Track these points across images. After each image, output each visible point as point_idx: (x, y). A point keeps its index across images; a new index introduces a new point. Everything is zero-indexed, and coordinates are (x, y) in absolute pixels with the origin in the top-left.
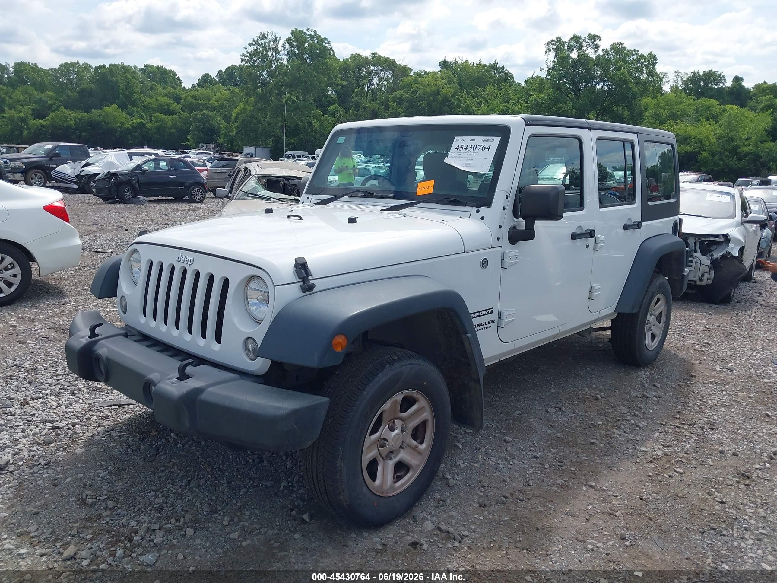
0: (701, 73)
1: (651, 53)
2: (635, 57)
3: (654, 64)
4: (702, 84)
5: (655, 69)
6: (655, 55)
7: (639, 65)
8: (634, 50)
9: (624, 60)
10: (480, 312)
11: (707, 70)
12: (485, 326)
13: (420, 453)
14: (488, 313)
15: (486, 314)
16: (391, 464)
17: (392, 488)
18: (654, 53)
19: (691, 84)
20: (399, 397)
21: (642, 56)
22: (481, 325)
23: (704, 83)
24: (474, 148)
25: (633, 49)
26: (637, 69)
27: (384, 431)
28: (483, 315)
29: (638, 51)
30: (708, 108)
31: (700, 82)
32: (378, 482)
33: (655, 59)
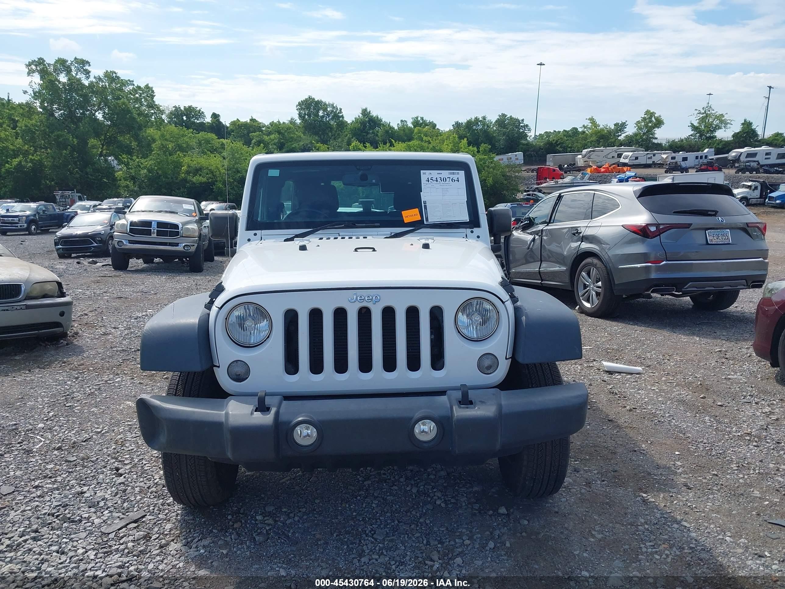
0: (182, 108)
1: (147, 85)
2: (131, 87)
3: (153, 96)
4: (185, 118)
5: (154, 102)
6: (152, 88)
7: (137, 95)
8: (129, 80)
9: (121, 90)
11: (187, 106)
18: (150, 85)
19: (174, 118)
21: (139, 87)
23: (186, 118)
24: (445, 180)
25: (127, 79)
26: (137, 100)
29: (133, 81)
31: (182, 116)
33: (153, 92)
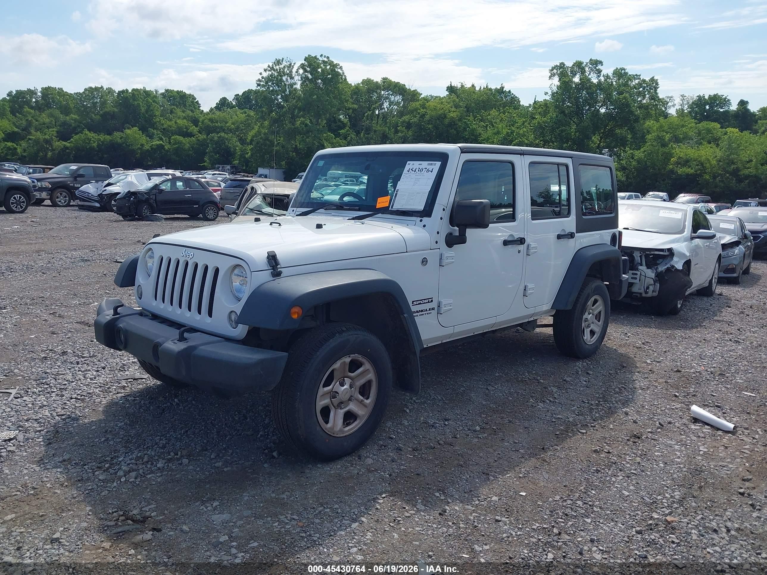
0: (707, 97)
1: (653, 78)
2: (637, 81)
3: (656, 88)
4: (707, 107)
5: (657, 94)
6: (657, 80)
7: (641, 89)
8: (636, 75)
9: (626, 85)
10: (421, 300)
11: (712, 94)
12: (426, 312)
13: (365, 406)
14: (429, 302)
15: (426, 303)
16: (341, 412)
17: (341, 431)
18: (655, 78)
19: (696, 108)
20: (347, 360)
21: (644, 81)
22: (422, 311)
23: (710, 107)
24: (421, 170)
25: (635, 74)
26: (639, 94)
27: (335, 386)
28: (424, 303)
29: (640, 75)
30: (709, 131)
31: (705, 105)
32: (329, 425)
33: (657, 84)
